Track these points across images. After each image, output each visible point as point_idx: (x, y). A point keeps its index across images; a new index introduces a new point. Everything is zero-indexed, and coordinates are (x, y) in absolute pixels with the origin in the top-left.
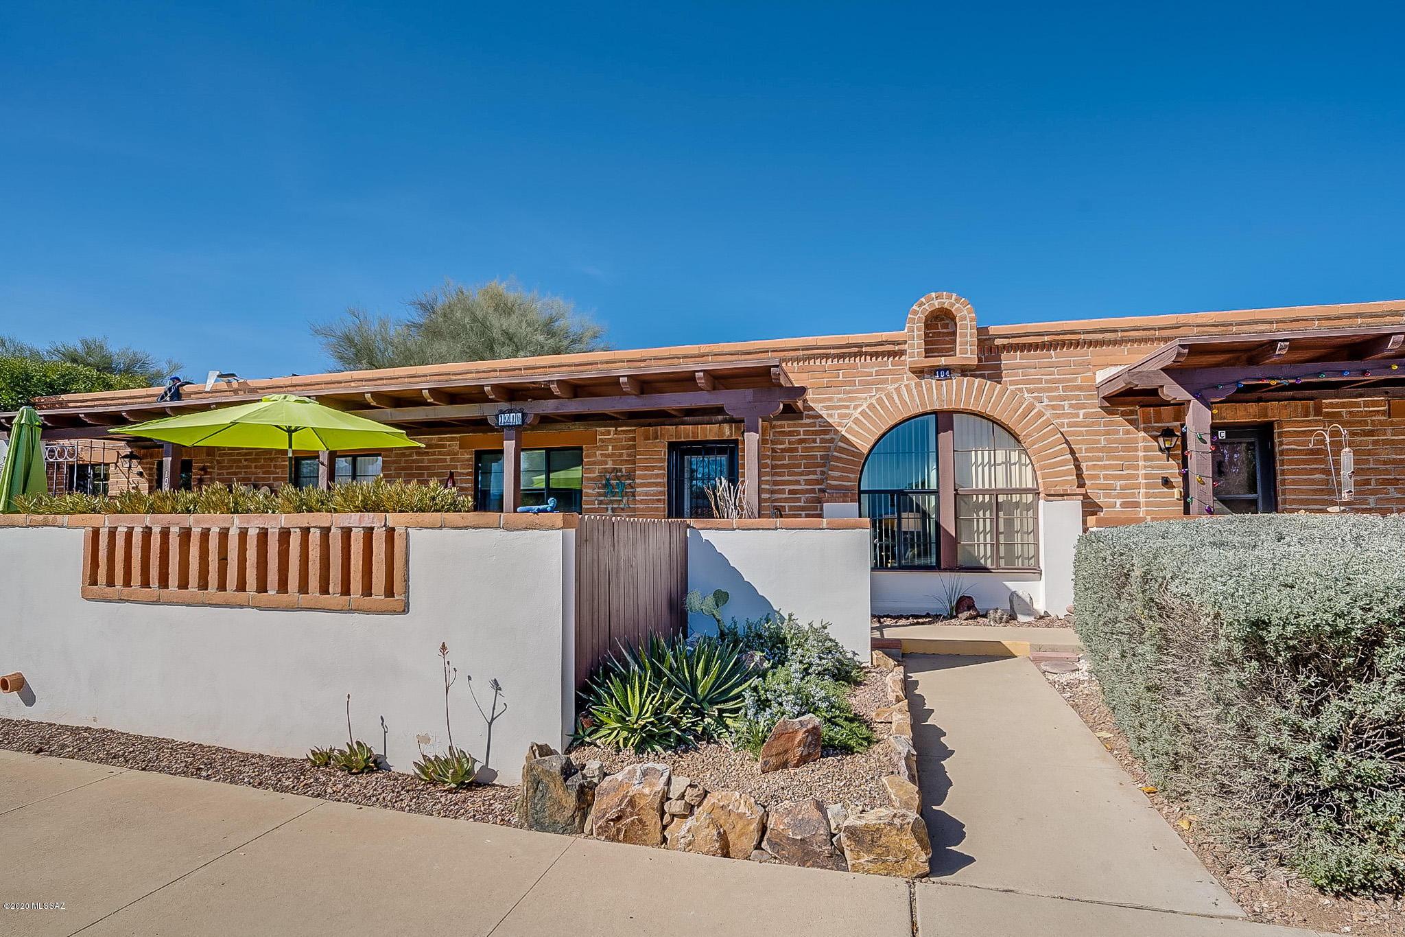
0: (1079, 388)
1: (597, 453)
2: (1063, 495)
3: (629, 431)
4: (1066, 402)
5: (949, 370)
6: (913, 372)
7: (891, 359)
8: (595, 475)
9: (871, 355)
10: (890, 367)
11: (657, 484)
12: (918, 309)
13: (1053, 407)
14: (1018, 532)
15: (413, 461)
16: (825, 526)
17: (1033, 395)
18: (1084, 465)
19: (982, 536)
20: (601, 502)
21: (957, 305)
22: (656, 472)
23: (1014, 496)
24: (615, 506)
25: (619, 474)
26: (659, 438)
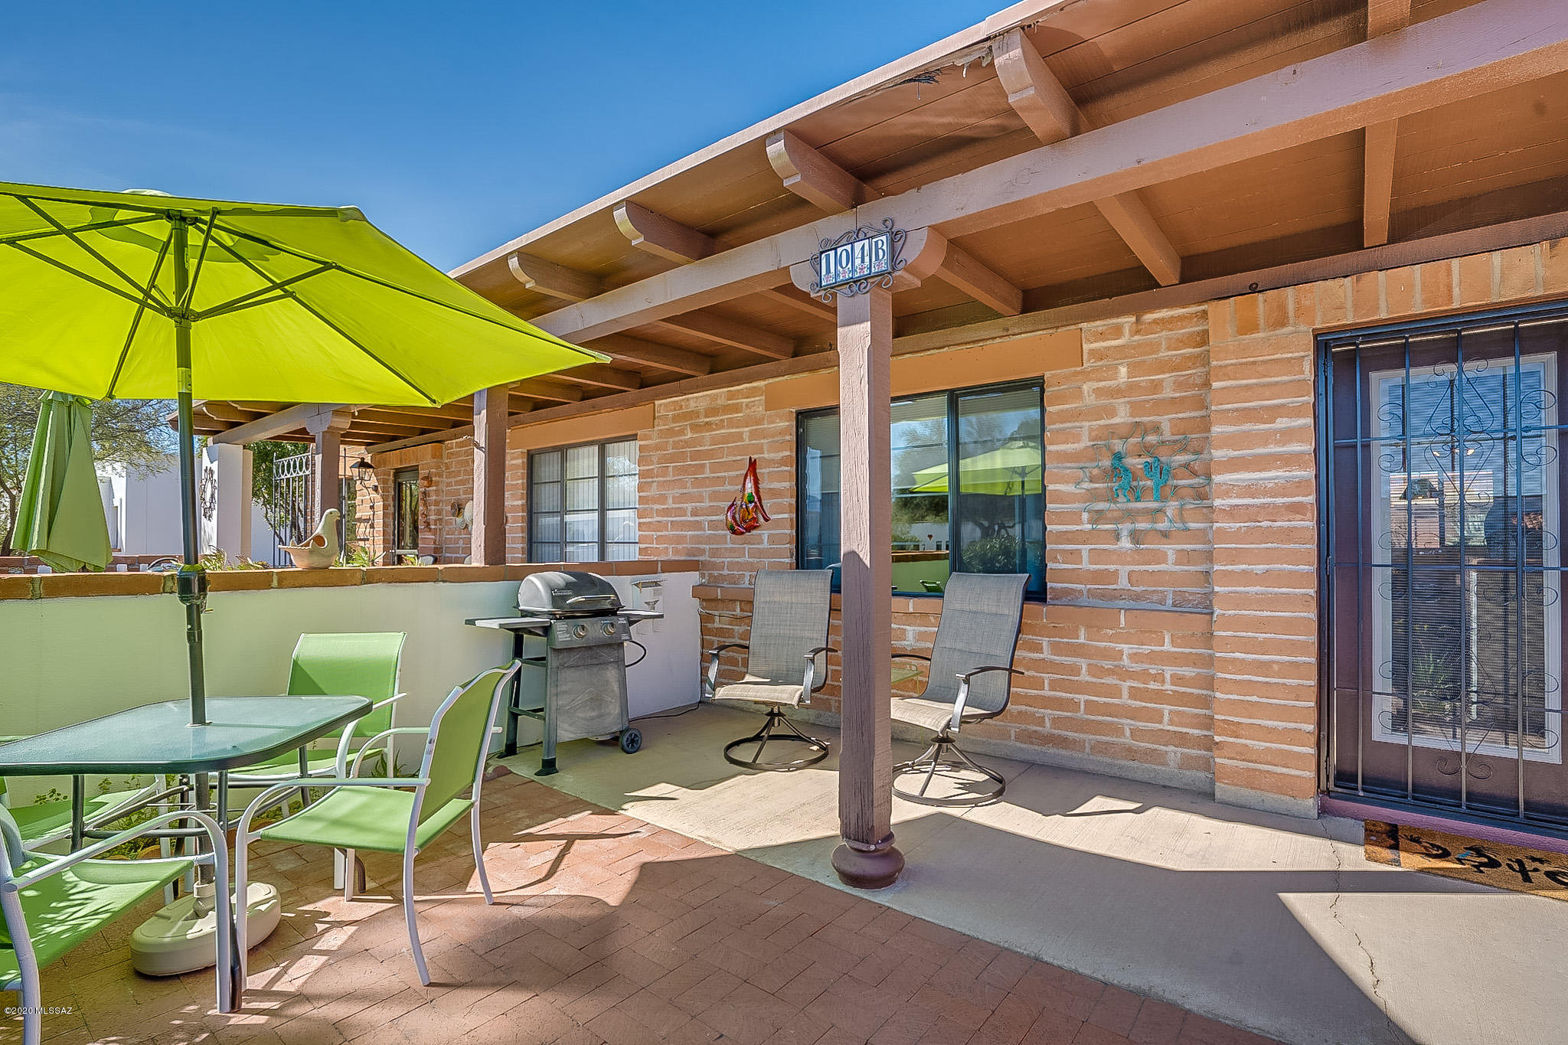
1: (1085, 387)
3: (1180, 318)
8: (1081, 445)
11: (1287, 460)
15: (687, 443)
20: (1098, 517)
22: (1282, 423)
24: (1141, 526)
25: (1151, 438)
26: (1283, 325)
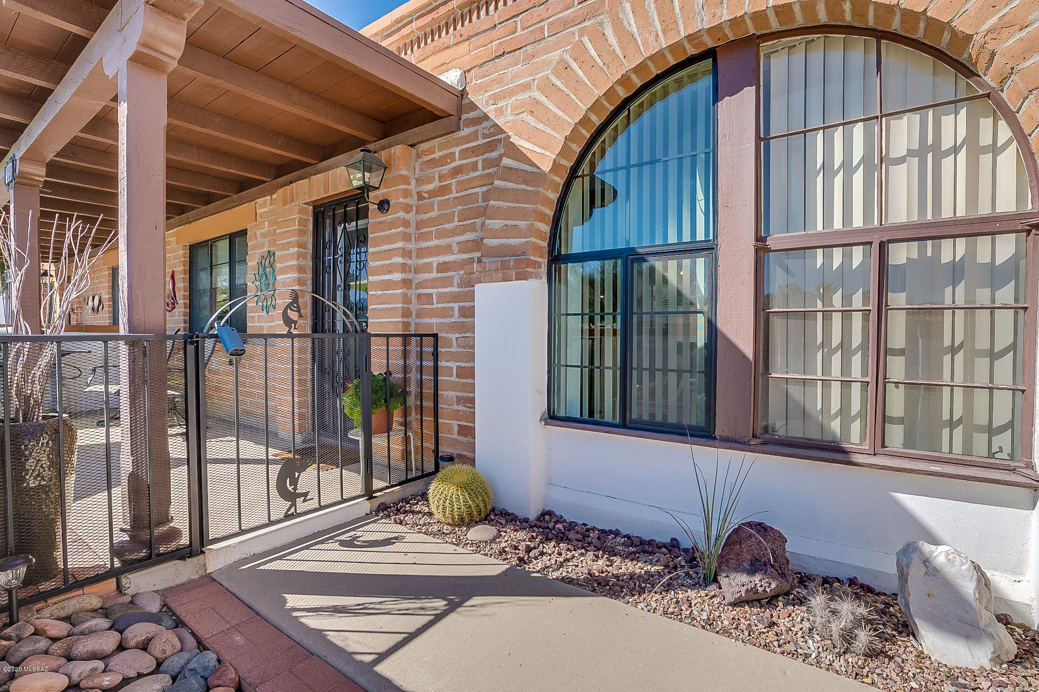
1: (257, 232)
19: (836, 359)
20: (259, 299)
22: (291, 250)
23: (946, 244)
24: (269, 303)
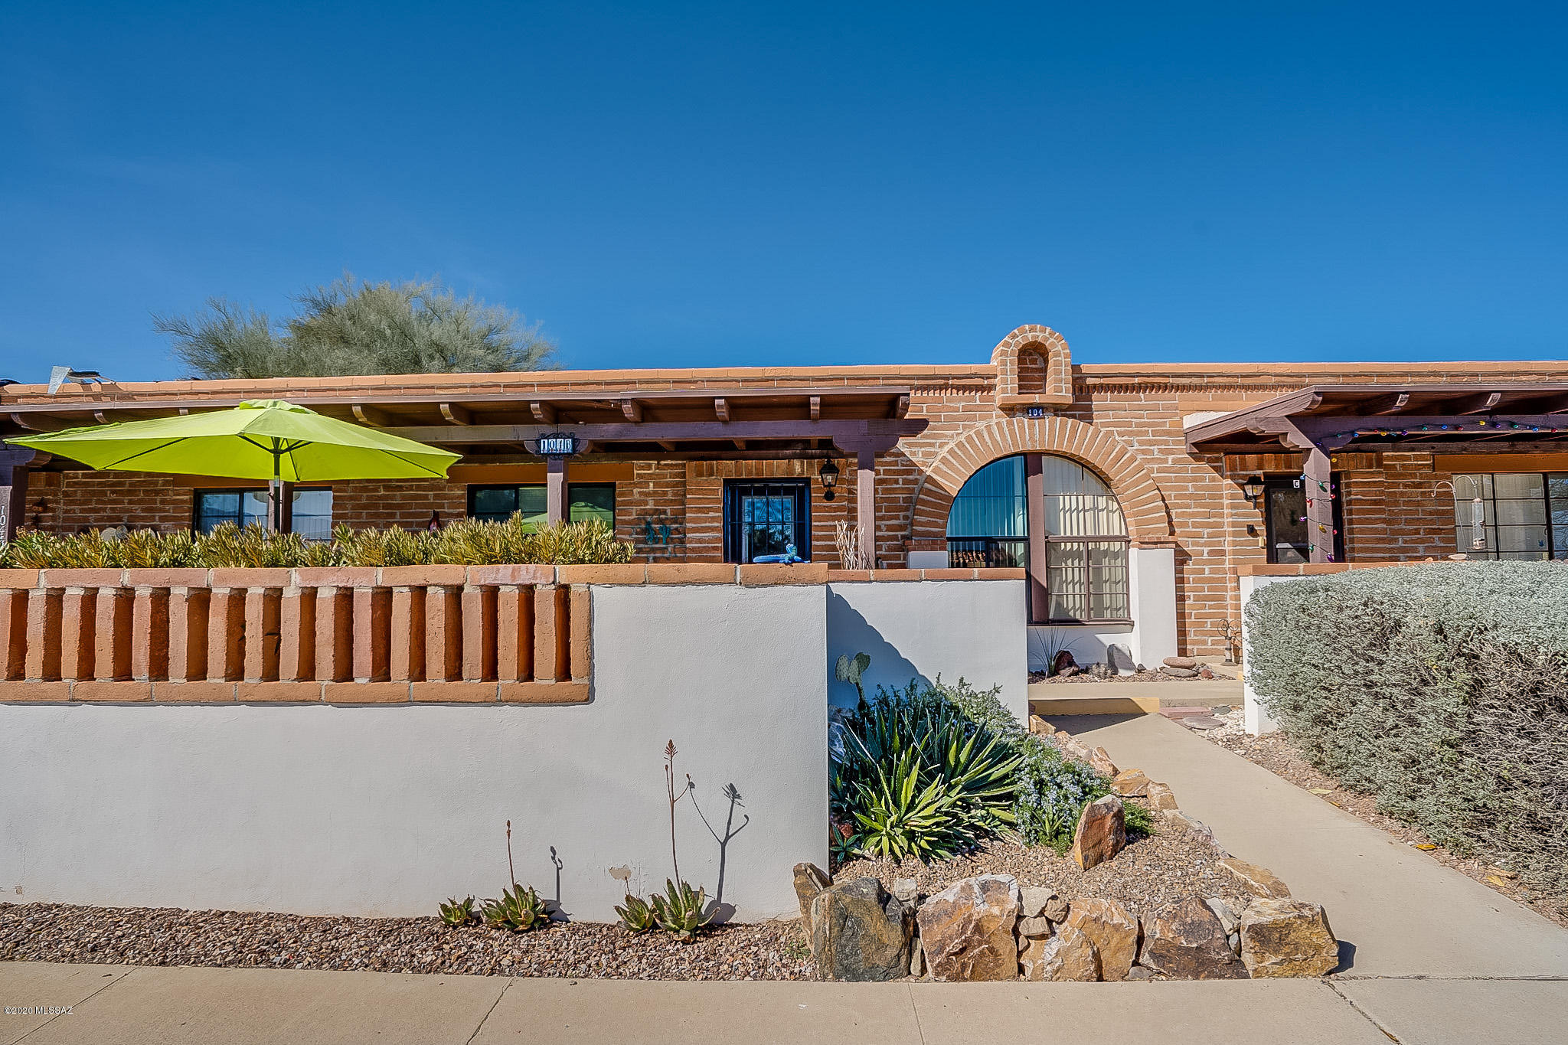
0: (1168, 433)
1: (635, 490)
2: (1156, 543)
3: (676, 465)
4: (1156, 447)
5: (1043, 408)
6: (1002, 409)
7: (979, 394)
8: (632, 517)
9: (958, 388)
10: (978, 402)
11: (713, 529)
12: (1011, 341)
13: (1144, 452)
14: (1106, 582)
16: (976, 577)
17: (1124, 438)
18: (1173, 512)
19: (1070, 586)
20: (640, 551)
21: (1051, 340)
22: (711, 514)
23: (1102, 544)
24: (658, 555)
25: (663, 516)
26: (713, 475)
